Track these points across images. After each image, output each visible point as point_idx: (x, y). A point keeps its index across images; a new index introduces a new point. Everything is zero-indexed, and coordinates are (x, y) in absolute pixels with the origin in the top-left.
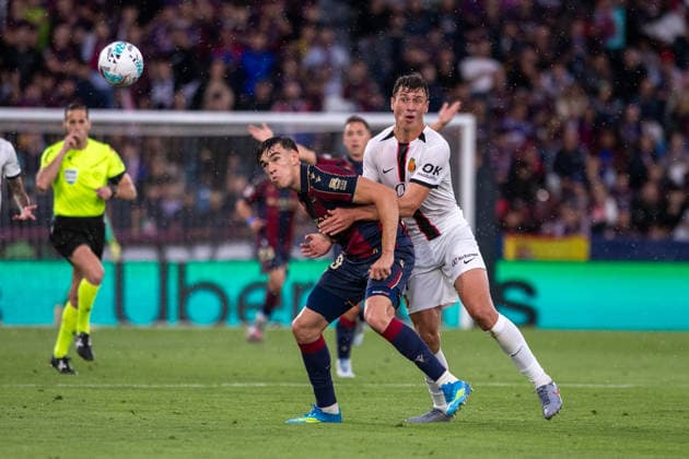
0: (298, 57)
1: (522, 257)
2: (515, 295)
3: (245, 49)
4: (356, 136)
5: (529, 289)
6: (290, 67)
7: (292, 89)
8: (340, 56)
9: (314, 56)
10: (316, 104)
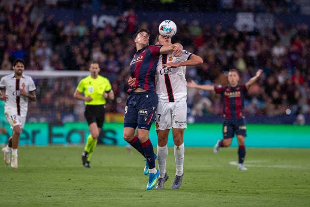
0: (34, 52)
1: (112, 121)
2: (110, 135)
3: (16, 50)
4: (233, 77)
5: (114, 132)
6: (32, 56)
7: (32, 63)
8: (49, 52)
9: (39, 52)
10: (40, 68)
